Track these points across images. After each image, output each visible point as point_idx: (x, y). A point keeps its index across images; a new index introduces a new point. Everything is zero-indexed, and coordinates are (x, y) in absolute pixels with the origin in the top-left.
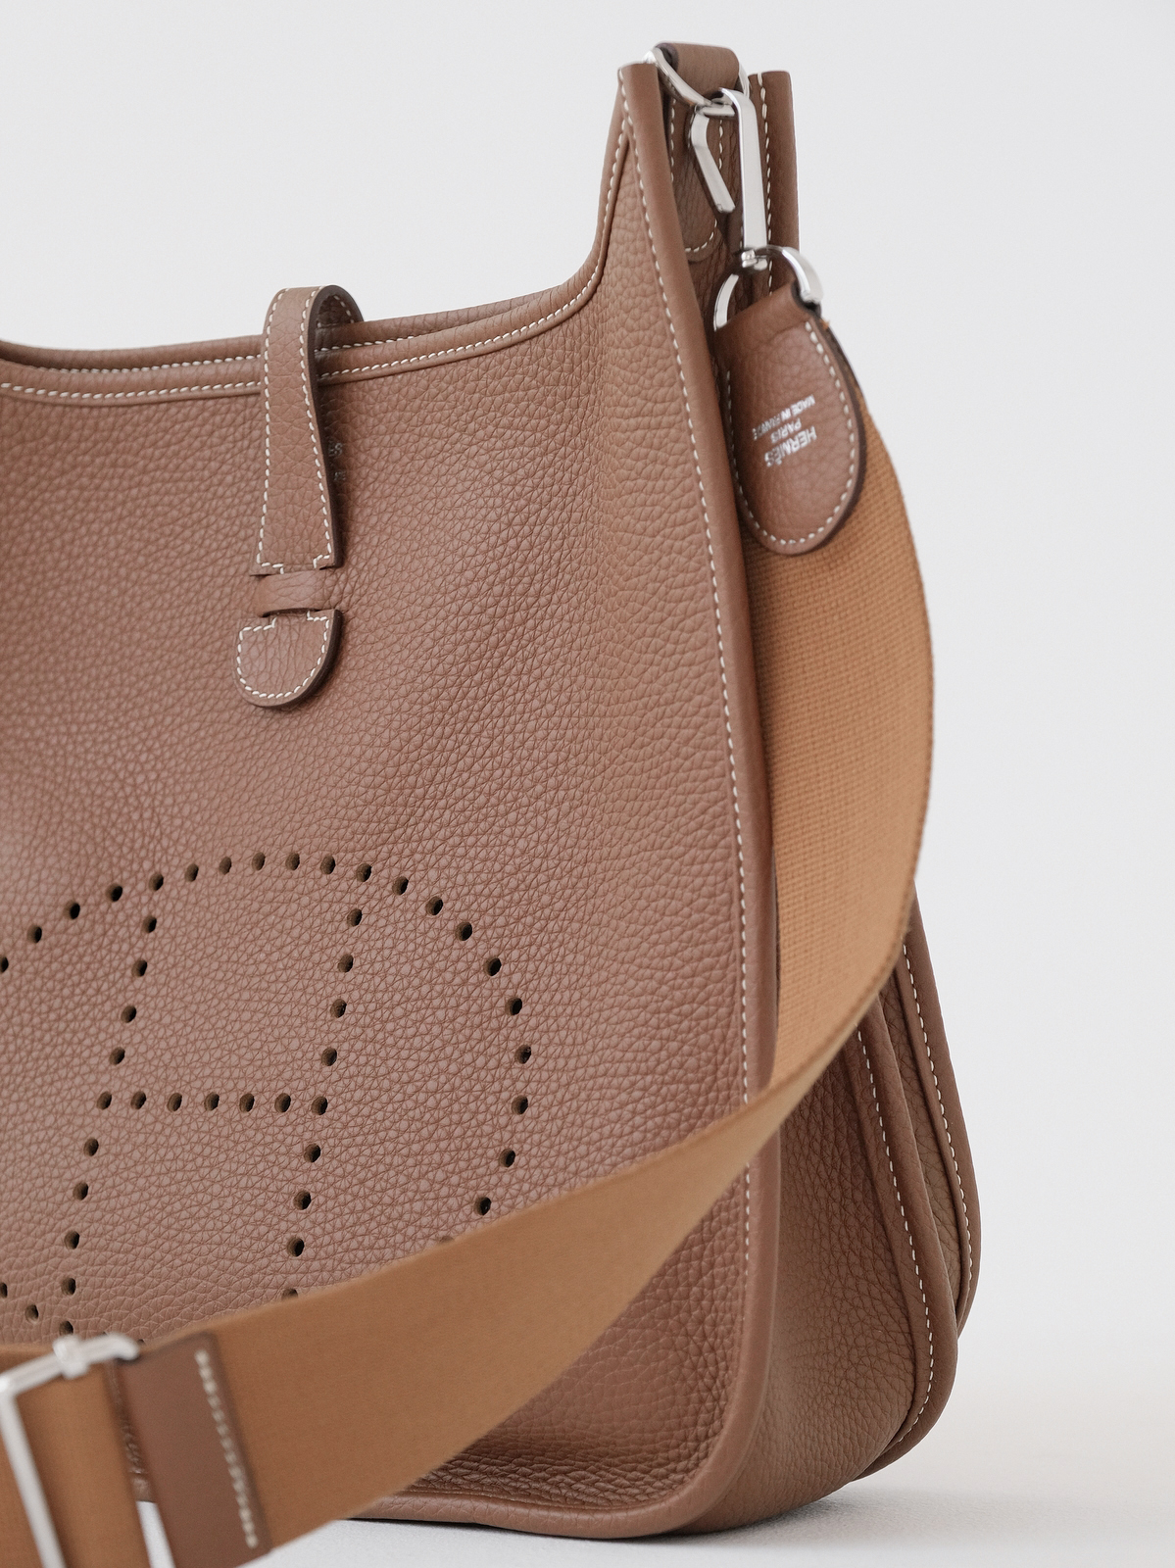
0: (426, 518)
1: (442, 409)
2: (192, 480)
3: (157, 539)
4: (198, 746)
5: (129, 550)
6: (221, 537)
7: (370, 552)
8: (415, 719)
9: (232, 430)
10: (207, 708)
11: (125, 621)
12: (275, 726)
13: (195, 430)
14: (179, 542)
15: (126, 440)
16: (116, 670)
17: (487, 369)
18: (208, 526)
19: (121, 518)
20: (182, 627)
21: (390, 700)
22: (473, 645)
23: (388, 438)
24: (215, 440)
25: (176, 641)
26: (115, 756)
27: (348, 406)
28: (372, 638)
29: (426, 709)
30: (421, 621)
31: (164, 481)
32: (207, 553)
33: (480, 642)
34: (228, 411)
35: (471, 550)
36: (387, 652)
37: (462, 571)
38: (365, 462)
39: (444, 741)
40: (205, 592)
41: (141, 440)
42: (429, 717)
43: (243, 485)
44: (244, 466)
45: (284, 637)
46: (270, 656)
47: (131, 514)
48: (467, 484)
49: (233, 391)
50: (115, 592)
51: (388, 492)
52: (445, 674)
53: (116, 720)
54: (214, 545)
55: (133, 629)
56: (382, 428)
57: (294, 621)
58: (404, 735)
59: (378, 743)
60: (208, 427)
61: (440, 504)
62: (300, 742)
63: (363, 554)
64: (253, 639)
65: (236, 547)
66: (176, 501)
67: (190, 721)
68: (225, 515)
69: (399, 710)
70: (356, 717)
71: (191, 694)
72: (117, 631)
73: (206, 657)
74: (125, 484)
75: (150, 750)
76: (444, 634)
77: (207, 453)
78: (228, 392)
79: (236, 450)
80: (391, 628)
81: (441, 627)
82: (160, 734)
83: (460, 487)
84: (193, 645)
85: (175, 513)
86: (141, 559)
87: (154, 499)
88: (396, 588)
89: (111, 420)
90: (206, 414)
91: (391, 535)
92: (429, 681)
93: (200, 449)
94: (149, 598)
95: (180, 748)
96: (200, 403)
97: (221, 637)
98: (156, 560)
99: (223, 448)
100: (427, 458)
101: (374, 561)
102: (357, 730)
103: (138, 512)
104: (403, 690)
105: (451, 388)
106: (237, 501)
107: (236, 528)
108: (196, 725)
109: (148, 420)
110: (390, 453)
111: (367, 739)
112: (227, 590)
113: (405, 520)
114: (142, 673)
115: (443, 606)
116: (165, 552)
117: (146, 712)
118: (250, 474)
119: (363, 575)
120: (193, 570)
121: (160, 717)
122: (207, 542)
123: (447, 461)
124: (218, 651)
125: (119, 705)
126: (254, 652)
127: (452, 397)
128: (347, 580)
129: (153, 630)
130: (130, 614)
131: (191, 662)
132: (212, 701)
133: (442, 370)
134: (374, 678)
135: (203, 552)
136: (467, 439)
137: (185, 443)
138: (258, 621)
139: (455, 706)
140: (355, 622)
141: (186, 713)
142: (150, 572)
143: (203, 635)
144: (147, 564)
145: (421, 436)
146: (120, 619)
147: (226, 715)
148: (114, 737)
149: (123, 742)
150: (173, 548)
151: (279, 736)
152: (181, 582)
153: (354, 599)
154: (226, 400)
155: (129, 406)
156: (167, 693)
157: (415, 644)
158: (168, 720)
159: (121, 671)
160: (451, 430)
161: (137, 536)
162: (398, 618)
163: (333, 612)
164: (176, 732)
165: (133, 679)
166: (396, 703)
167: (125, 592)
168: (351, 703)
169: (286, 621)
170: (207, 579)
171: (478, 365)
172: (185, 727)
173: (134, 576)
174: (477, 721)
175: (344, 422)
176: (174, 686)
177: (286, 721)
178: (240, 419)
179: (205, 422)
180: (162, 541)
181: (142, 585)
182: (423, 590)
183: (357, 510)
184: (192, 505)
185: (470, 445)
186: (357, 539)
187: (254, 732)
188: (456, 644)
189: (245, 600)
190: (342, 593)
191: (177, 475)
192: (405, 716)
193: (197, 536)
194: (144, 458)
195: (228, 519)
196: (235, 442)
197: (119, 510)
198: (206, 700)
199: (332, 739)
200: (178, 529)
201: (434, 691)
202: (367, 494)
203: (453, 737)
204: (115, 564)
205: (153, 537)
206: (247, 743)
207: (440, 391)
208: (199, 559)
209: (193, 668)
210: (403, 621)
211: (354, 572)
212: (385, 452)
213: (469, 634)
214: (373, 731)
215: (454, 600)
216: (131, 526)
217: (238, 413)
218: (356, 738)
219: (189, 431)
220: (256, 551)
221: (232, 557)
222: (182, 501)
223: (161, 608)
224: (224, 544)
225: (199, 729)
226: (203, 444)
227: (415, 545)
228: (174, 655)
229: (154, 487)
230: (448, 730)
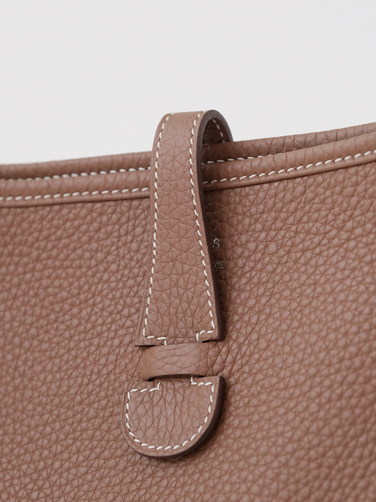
0: (305, 302)
1: (318, 210)
2: (80, 267)
3: (48, 315)
4: (86, 487)
5: (22, 323)
6: (105, 314)
7: (249, 329)
8: (303, 474)
9: (117, 227)
10: (93, 456)
11: (17, 382)
12: (160, 474)
13: (84, 228)
14: (67, 317)
15: (23, 234)
16: (9, 421)
17: (366, 176)
18: (94, 305)
19: (15, 297)
20: (69, 387)
21: (277, 456)
22: (358, 411)
23: (263, 235)
24: (101, 235)
25: (65, 399)
26: (9, 493)
27: (226, 209)
28: (254, 402)
29: (313, 465)
30: (305, 388)
31: (55, 268)
32: (93, 327)
33: (364, 408)
34: (114, 212)
35: (354, 329)
36: (272, 414)
37: (345, 347)
38: (242, 254)
39: (330, 494)
40: (91, 358)
41: (36, 235)
42: (315, 472)
43: (126, 272)
44: (128, 256)
45: (169, 398)
46: (156, 413)
47: (25, 294)
48: (347, 273)
49: (120, 196)
50: (9, 357)
51: (265, 279)
52: (331, 435)
53: (9, 462)
54: (100, 321)
55: (25, 388)
56: (259, 226)
57: (178, 385)
58: (292, 487)
59: (266, 492)
60: (95, 225)
61: (319, 290)
62: (187, 488)
63: (243, 331)
64: (139, 399)
65: (120, 323)
66: (66, 284)
67: (77, 466)
68: (110, 296)
69: (286, 465)
70: (242, 469)
71: (78, 443)
72: (10, 389)
73: (92, 412)
74: (20, 269)
75: (40, 489)
76: (329, 400)
77: (94, 246)
78: (115, 196)
79: (120, 244)
80: (274, 394)
81: (327, 394)
82: (49, 476)
83: (339, 276)
84: (81, 403)
85: (64, 294)
86: (33, 331)
87: (45, 282)
88: (278, 360)
89: (10, 218)
90: (94, 214)
91: (269, 315)
92: (315, 441)
93: (89, 242)
94: (41, 363)
95: (68, 488)
96: (89, 205)
97: (107, 396)
98: (47, 332)
99: (109, 242)
100: (304, 251)
101: (254, 336)
102: (245, 481)
103: (31, 293)
104: (289, 448)
105: (328, 193)
106: (121, 285)
107: (120, 307)
108: (83, 470)
109: (42, 218)
110: (266, 247)
111: (255, 489)
112: (112, 358)
113: (283, 303)
114: (33, 424)
115: (327, 376)
116: (55, 326)
117: (36, 457)
118: (133, 263)
119: (244, 348)
120: (80, 341)
121: (50, 462)
122: (93, 318)
123: (325, 253)
124: (104, 408)
125: (12, 450)
126: (141, 410)
127: (329, 200)
128: (228, 351)
129: (44, 388)
130: (23, 375)
131: (79, 416)
132: (98, 450)
133: (320, 178)
134: (259, 436)
135: (89, 326)
136: (345, 236)
137: (75, 238)
138: (144, 384)
139: (341, 464)
140: (238, 387)
141: (74, 459)
142: (41, 342)
143: (89, 394)
144: (38, 335)
145: (296, 233)
146: (13, 379)
147: (112, 463)
148: (8, 477)
149: (16, 482)
150: (62, 322)
151: (165, 482)
152: (69, 350)
153: (235, 368)
154: (112, 203)
155: (27, 207)
156: (57, 442)
157: (300, 408)
158: (57, 464)
159: (14, 421)
160: (328, 228)
161: (30, 312)
162: (281, 385)
163: (217, 379)
164: (65, 475)
165: (25, 429)
166: (283, 459)
167: (19, 356)
168: (236, 457)
169: (170, 385)
170: (93, 349)
171: (357, 173)
172: (73, 471)
173: (27, 344)
174: (363, 477)
175: (221, 221)
176: (62, 436)
177: (171, 470)
178: (124, 219)
179: (93, 221)
180: (52, 317)
181: (33, 352)
182: (307, 362)
183: (235, 294)
184: (80, 288)
185: (348, 240)
186: (236, 318)
187: (140, 478)
188: (341, 410)
189: (130, 366)
190: (224, 362)
191: (66, 263)
192: (292, 471)
193: (84, 312)
194: (38, 249)
195: (112, 299)
196: (119, 237)
197: (14, 291)
198: (92, 449)
199: (220, 487)
200: (66, 307)
201: (321, 450)
202: (244, 281)
203: (340, 491)
204: (10, 334)
205: (44, 313)
206: (134, 487)
207: (317, 195)
208: (86, 332)
209: (80, 421)
210: (286, 388)
211: (235, 346)
212: (261, 246)
213: (353, 401)
214: (261, 482)
215: (338, 371)
216: (24, 303)
217: (122, 214)
218: (243, 488)
219: (79, 227)
220: (142, 325)
221: (116, 330)
222: (71, 284)
223: (51, 372)
224: (109, 320)
225: (86, 473)
226: (91, 239)
227: (296, 324)
228: (62, 410)
229: (46, 273)
230: (334, 484)
